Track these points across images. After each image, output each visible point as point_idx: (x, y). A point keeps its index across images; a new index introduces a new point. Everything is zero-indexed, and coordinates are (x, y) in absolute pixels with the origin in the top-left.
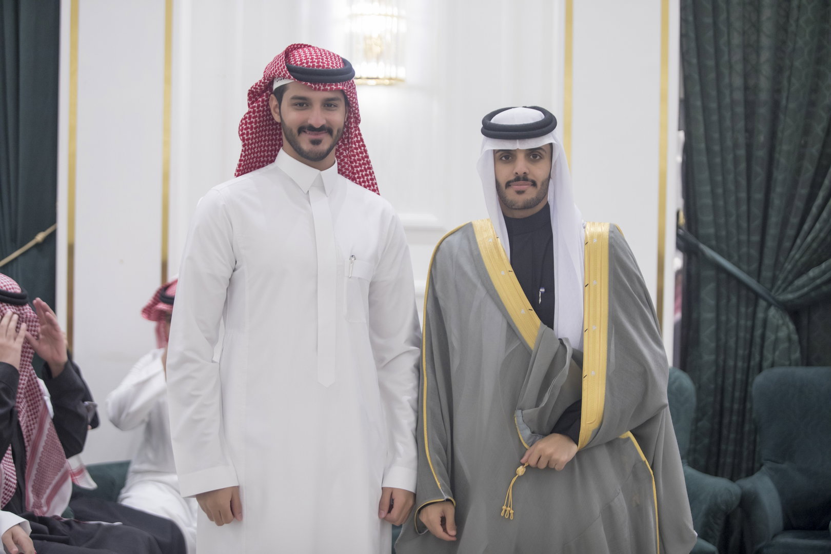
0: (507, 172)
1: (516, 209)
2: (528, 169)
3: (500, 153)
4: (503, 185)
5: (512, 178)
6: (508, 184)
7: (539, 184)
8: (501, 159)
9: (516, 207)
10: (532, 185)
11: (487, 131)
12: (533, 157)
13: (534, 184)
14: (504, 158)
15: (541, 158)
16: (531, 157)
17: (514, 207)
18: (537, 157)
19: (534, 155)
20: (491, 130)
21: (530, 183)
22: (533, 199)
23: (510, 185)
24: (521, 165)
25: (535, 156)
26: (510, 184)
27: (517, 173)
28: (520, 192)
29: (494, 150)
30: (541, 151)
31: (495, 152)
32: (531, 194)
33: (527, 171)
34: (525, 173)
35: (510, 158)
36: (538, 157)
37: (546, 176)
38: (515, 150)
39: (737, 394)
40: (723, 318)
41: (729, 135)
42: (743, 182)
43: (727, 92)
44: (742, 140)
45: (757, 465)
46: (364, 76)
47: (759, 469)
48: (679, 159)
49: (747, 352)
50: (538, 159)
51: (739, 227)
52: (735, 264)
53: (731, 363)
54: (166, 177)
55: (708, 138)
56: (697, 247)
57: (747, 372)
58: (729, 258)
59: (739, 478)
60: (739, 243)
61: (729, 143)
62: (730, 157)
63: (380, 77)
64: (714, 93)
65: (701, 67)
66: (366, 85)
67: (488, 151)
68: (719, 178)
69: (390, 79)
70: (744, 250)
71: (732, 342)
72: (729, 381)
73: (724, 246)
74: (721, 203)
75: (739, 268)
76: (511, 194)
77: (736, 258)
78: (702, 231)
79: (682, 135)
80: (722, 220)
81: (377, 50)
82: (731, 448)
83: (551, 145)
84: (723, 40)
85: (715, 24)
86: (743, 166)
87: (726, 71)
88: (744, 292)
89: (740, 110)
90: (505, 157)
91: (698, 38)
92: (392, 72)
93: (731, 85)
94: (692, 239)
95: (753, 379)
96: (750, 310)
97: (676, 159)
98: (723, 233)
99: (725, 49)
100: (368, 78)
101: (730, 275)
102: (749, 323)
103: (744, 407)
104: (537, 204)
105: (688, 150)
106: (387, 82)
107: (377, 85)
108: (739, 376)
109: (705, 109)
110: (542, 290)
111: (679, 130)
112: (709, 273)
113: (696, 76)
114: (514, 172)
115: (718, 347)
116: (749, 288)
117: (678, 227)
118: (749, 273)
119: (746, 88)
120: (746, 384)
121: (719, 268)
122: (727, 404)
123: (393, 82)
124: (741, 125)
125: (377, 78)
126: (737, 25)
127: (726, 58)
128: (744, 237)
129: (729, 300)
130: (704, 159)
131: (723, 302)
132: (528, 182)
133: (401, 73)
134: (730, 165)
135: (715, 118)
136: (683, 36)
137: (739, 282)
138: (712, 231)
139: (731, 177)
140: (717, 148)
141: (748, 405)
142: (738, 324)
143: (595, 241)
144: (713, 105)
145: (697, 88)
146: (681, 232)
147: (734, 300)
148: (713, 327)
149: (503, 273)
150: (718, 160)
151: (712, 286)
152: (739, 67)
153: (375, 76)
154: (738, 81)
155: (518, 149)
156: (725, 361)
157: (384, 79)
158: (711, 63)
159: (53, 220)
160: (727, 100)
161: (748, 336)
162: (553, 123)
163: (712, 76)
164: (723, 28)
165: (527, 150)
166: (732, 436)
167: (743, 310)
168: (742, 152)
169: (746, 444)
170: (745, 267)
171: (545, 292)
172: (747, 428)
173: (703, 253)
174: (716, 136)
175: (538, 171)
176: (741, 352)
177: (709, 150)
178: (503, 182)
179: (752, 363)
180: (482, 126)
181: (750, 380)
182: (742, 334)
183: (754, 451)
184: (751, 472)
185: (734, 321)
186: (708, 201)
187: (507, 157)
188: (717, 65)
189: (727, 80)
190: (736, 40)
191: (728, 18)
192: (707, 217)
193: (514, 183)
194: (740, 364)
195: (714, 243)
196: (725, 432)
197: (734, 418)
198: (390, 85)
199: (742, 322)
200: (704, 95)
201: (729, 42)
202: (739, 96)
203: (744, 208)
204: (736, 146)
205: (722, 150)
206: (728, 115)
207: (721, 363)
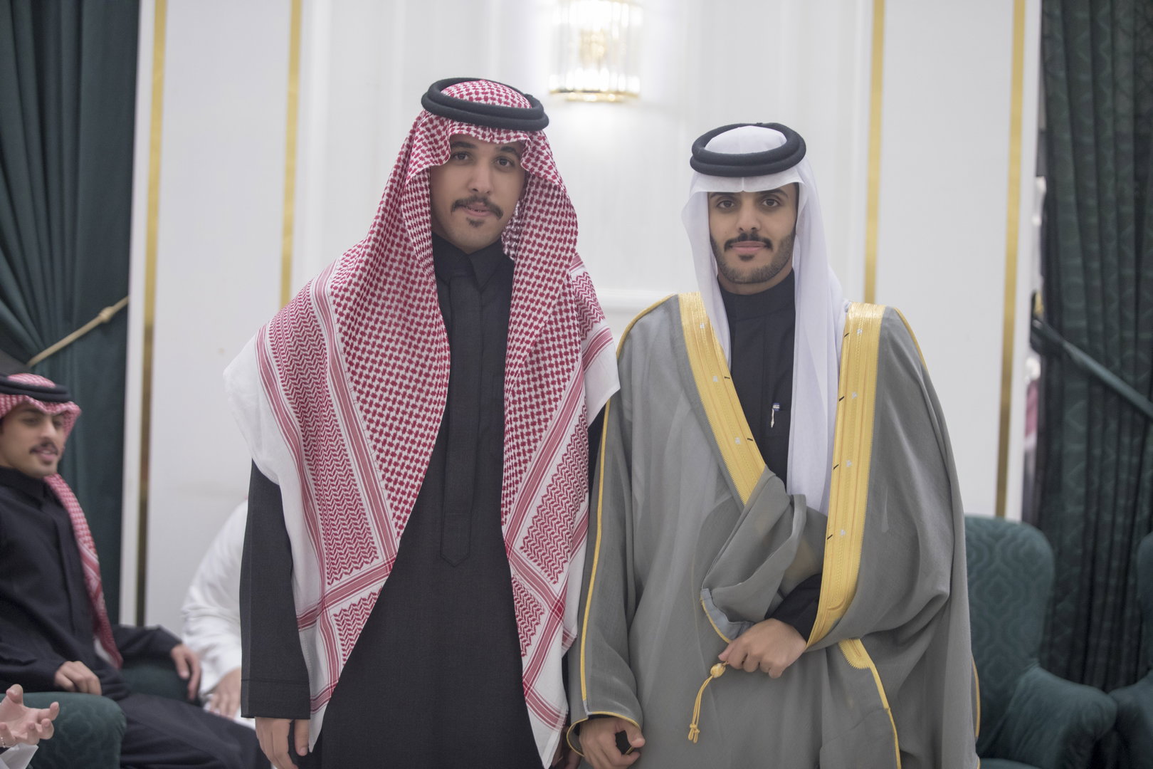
0: (727, 226)
1: (740, 283)
2: (760, 222)
3: (717, 197)
4: (721, 245)
5: (735, 235)
6: (729, 245)
7: (776, 245)
8: (718, 206)
9: (740, 280)
10: (765, 246)
11: (698, 163)
12: (767, 203)
13: (768, 244)
14: (722, 205)
15: (779, 205)
16: (765, 203)
17: (736, 280)
18: (772, 203)
19: (768, 200)
20: (705, 162)
21: (763, 244)
22: (766, 268)
23: (731, 247)
24: (748, 217)
25: (770, 202)
26: (732, 244)
27: (741, 229)
28: (746, 258)
29: (709, 193)
30: (778, 195)
31: (710, 196)
32: (763, 259)
33: (758, 226)
34: (754, 228)
35: (732, 205)
36: (775, 204)
37: (788, 232)
38: (739, 194)
39: (1115, 564)
40: (1097, 452)
41: (1110, 183)
42: (1130, 253)
43: (1109, 121)
44: (1129, 191)
45: (1142, 669)
46: (579, 88)
47: (1144, 675)
48: (1037, 220)
49: (1130, 502)
50: (775, 207)
51: (1122, 319)
52: (1115, 372)
53: (1107, 518)
54: (288, 230)
55: (1079, 187)
56: (1060, 347)
57: (1131, 531)
58: (1107, 364)
59: (1115, 687)
60: (1122, 341)
61: (1110, 195)
62: (1111, 216)
63: (603, 89)
64: (1089, 122)
65: (1071, 84)
66: (582, 101)
67: (699, 194)
68: (1095, 247)
69: (617, 93)
70: (1130, 352)
71: (1109, 487)
72: (1105, 544)
73: (1100, 347)
74: (1097, 283)
75: (1122, 378)
76: (732, 259)
77: (1117, 363)
78: (1069, 324)
79: (1042, 184)
80: (1098, 309)
81: (599, 50)
82: (1104, 643)
83: (796, 185)
84: (1105, 45)
85: (1093, 20)
86: (1130, 229)
87: (1108, 91)
88: (1128, 414)
89: (1127, 147)
90: (725, 203)
91: (1067, 42)
92: (621, 83)
93: (1114, 111)
94: (1054, 335)
95: (1139, 543)
96: (1137, 440)
97: (1033, 220)
98: (1100, 327)
99: (1108, 58)
100: (585, 91)
101: (1108, 388)
102: (1135, 460)
103: (1126, 583)
104: (775, 275)
105: (1050, 206)
106: (612, 97)
107: (599, 102)
108: (1118, 537)
109: (1076, 145)
110: (776, 407)
111: (1038, 175)
112: (1079, 385)
113: (1064, 97)
114: (738, 227)
115: (1088, 493)
116: (1135, 408)
117: (1033, 316)
118: (1136, 387)
119: (1137, 116)
120: (1129, 549)
121: (1093, 378)
122: (1100, 579)
123: (622, 98)
124: (1128, 169)
125: (598, 92)
126: (1126, 21)
127: (1108, 69)
128: (1129, 334)
129: (1105, 426)
130: (1073, 218)
131: (1098, 428)
132: (759, 242)
133: (634, 85)
134: (1111, 228)
135: (1090, 158)
136: (1045, 38)
137: (1122, 399)
138: (1083, 323)
139: (1112, 246)
140: (1092, 202)
141: (1131, 581)
142: (1118, 462)
143: (860, 331)
144: (1088, 140)
145: (1065, 114)
146: (1037, 324)
147: (1113, 425)
148: (1082, 465)
149: (715, 379)
150: (1093, 220)
151: (1081, 404)
152: (1127, 85)
153: (596, 89)
154: (1125, 106)
155: (743, 191)
156: (1098, 514)
157: (608, 92)
158: (1086, 77)
159: (124, 291)
160: (1109, 133)
161: (1133, 479)
162: (800, 151)
163: (1087, 96)
164: (1106, 28)
165: (757, 193)
166: (1107, 625)
167: (1126, 440)
168: (1129, 209)
169: (1126, 637)
170: (1130, 378)
171: (780, 409)
172: (1128, 613)
173: (1069, 356)
174: (1092, 184)
175: (776, 225)
176: (1121, 502)
177: (1080, 205)
178: (721, 240)
179: (1138, 519)
180: (691, 155)
181: (1135, 542)
182: (1124, 476)
183: (1139, 647)
184: (1132, 679)
185: (1112, 457)
186: (1078, 280)
187: (728, 204)
188: (1095, 81)
189: (1108, 103)
190: (1124, 44)
191: (1112, 13)
192: (1075, 304)
193: (738, 243)
194: (1120, 520)
195: (1085, 341)
196: (1096, 619)
197: (1111, 599)
198: (617, 102)
199: (1125, 458)
200: (1075, 125)
201: (1113, 48)
202: (1126, 127)
203: (1130, 291)
204: (1120, 200)
205: (1100, 204)
206: (1109, 154)
207: (1093, 517)
